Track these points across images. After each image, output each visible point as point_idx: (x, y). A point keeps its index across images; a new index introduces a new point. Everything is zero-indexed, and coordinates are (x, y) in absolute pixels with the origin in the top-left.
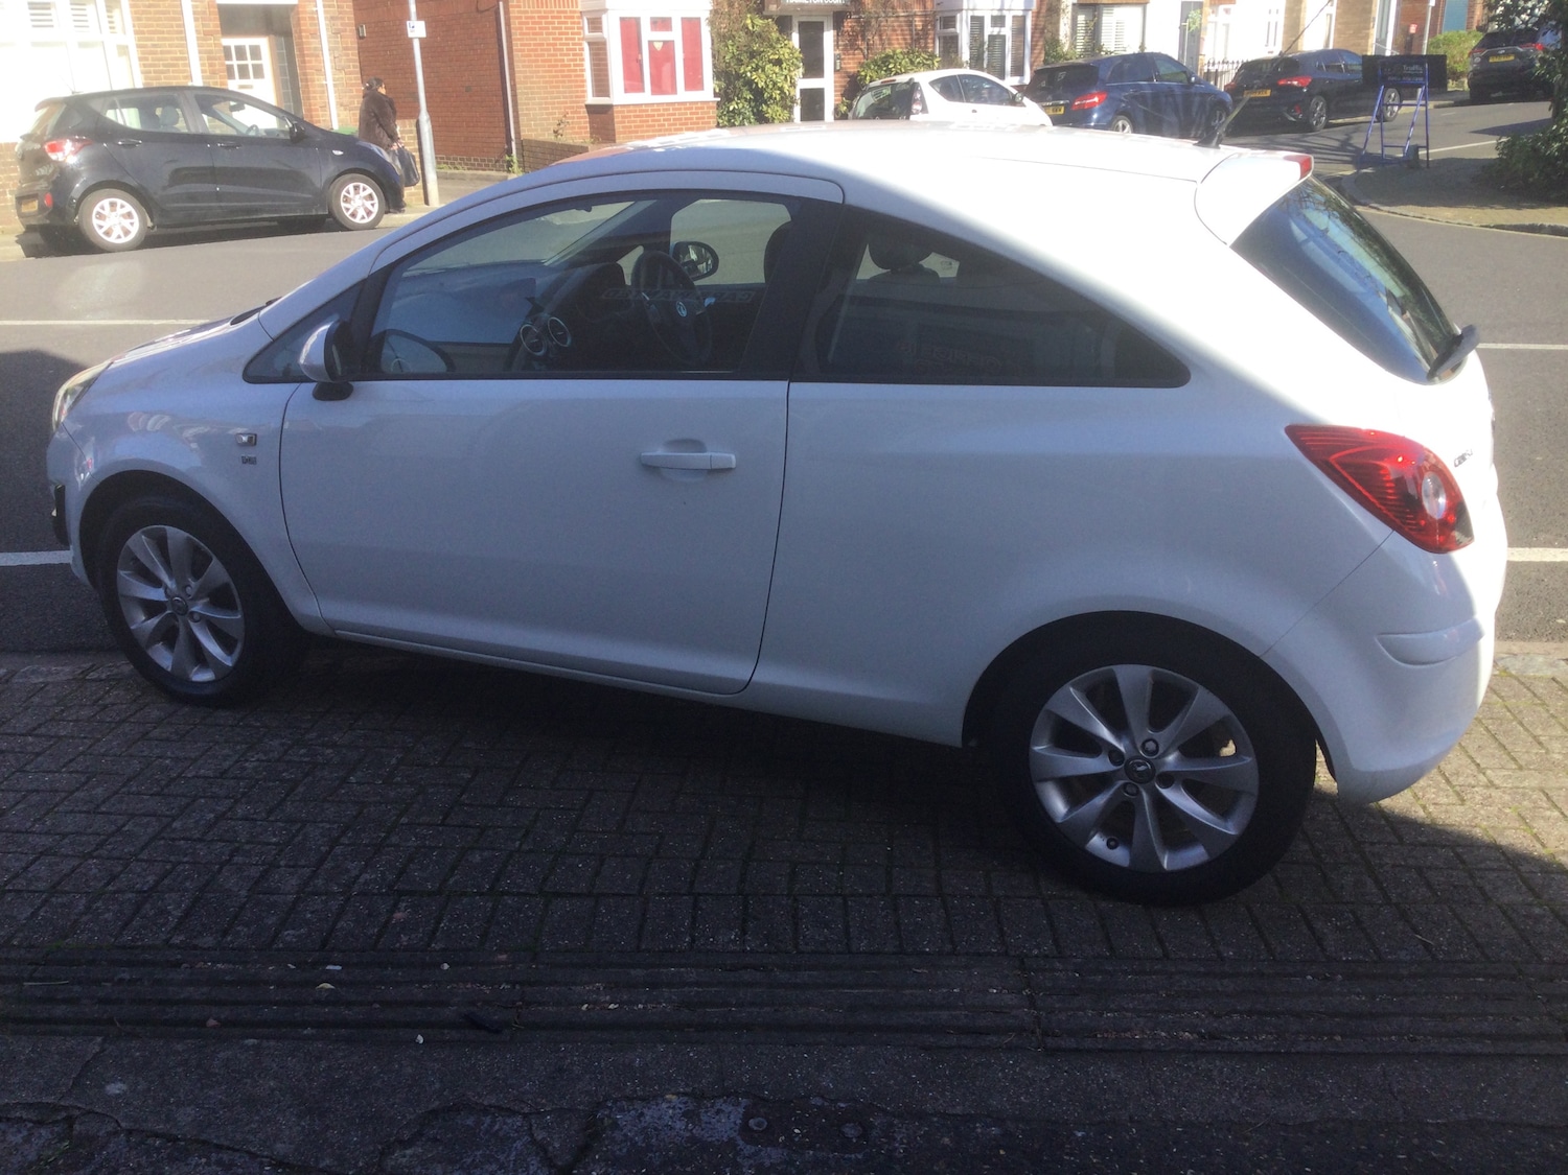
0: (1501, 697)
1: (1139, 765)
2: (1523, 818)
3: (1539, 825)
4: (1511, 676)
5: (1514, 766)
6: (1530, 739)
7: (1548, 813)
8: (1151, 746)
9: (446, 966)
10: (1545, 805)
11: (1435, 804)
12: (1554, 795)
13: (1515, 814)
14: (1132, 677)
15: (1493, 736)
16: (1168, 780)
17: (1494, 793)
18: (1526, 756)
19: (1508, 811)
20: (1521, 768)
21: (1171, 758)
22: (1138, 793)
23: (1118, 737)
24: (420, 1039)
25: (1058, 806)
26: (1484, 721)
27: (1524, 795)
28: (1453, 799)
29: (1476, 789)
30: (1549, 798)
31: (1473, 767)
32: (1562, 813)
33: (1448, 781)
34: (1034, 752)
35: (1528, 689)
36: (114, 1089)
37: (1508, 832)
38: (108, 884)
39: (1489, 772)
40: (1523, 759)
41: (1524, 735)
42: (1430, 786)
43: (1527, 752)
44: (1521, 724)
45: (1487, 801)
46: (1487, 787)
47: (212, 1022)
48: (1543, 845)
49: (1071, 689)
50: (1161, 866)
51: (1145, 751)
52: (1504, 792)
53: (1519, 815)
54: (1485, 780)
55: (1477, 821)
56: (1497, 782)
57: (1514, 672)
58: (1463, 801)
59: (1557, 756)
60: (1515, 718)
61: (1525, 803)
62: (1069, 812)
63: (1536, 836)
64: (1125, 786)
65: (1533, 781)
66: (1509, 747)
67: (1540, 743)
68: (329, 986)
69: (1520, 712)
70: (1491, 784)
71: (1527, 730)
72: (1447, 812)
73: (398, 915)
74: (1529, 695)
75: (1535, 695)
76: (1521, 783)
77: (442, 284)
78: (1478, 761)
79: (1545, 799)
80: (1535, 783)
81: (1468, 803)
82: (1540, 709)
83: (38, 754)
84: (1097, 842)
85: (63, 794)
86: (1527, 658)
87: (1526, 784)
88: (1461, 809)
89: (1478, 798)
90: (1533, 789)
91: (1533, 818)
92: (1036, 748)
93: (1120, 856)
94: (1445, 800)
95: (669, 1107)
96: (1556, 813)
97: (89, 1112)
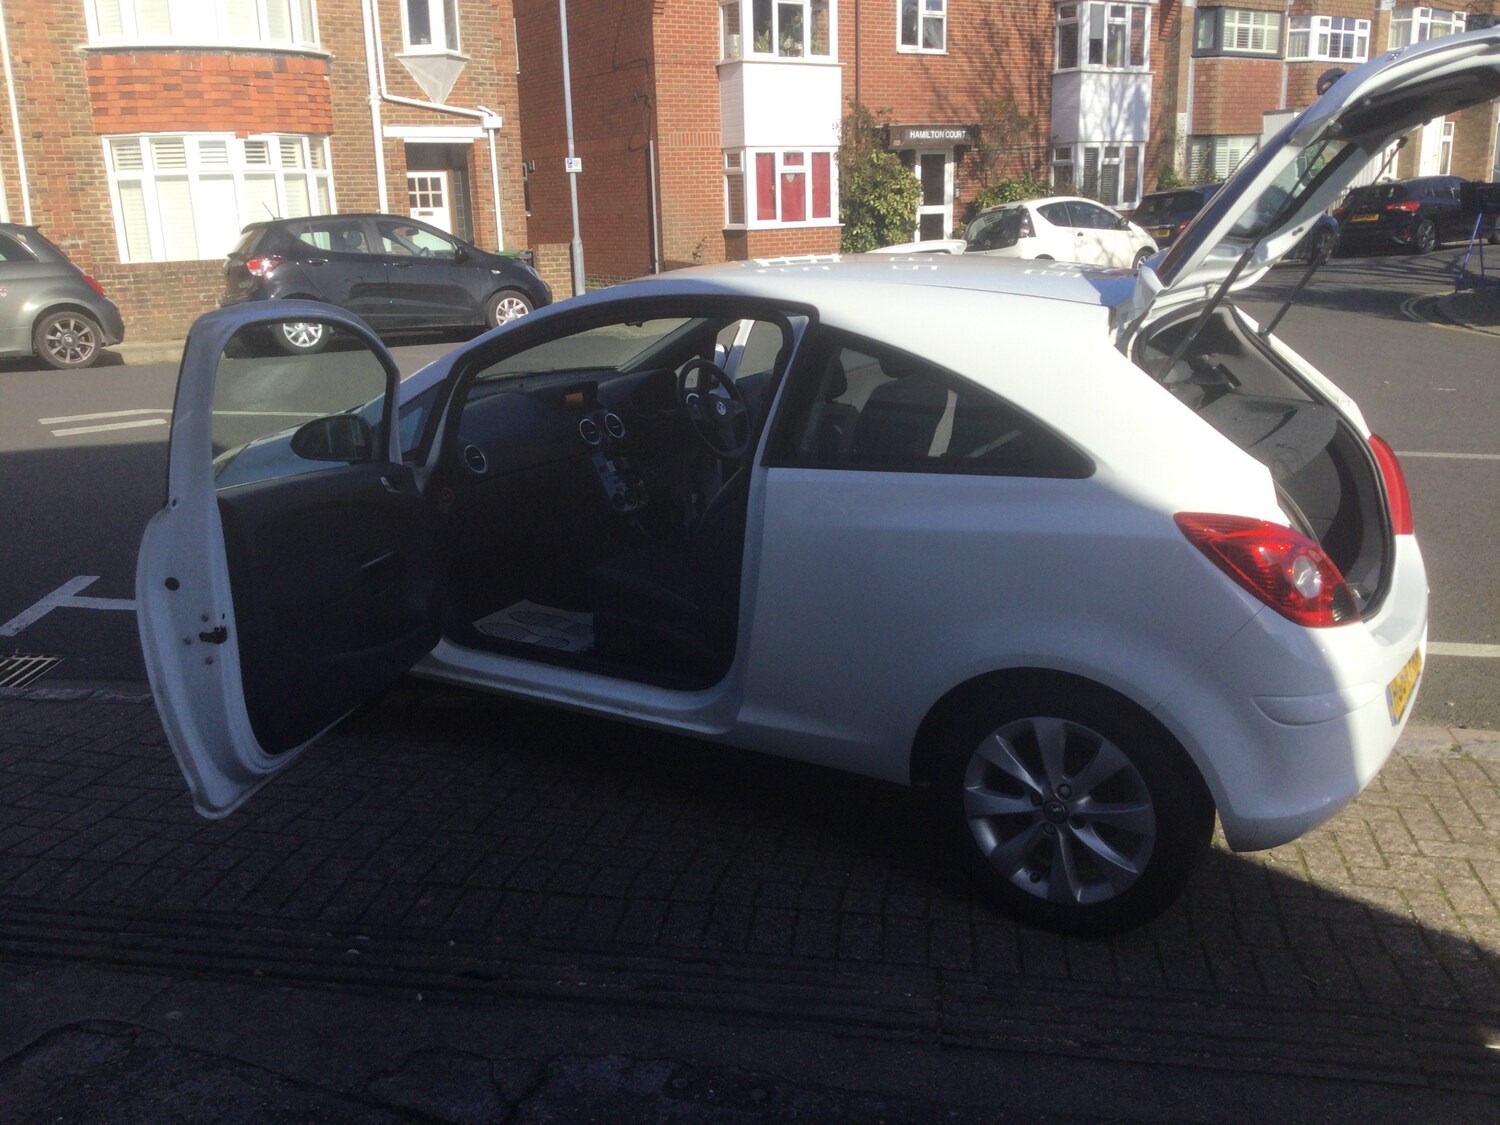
0: (1455, 779)
1: (1055, 807)
2: (1441, 884)
3: (1455, 892)
4: (1472, 760)
5: (1448, 839)
6: (1472, 816)
7: (1467, 881)
8: (1065, 790)
9: (452, 943)
10: (1466, 874)
11: (1361, 867)
12: (1478, 867)
13: (1434, 881)
14: (1048, 728)
15: (1437, 813)
16: (1080, 821)
17: (1420, 861)
18: (1462, 831)
19: (1428, 877)
20: (1453, 841)
21: (1083, 801)
22: (1055, 833)
23: (1038, 782)
24: (420, 997)
25: (990, 840)
26: (1431, 799)
27: (1448, 864)
28: (1379, 863)
29: (1404, 856)
30: (1472, 868)
31: (1407, 837)
32: (1481, 882)
33: (1379, 849)
34: (967, 791)
35: (1485, 773)
36: (171, 1015)
37: (1423, 896)
38: (198, 863)
39: (1421, 843)
40: (1458, 833)
41: (1466, 812)
42: (1360, 851)
43: (1465, 828)
44: (1467, 803)
45: (1413, 867)
46: (1415, 855)
47: (257, 972)
48: (1453, 908)
49: (997, 737)
50: (1075, 899)
51: (1060, 794)
52: (1431, 861)
53: (1439, 881)
54: (1416, 849)
55: (1395, 884)
56: (1426, 851)
57: (1475, 757)
58: (1387, 866)
59: (1492, 833)
60: (1463, 797)
61: (1448, 871)
62: (998, 846)
63: (1449, 901)
64: (1044, 825)
65: (1462, 852)
66: (1448, 822)
67: (1480, 821)
68: (356, 951)
69: (1470, 792)
70: (1420, 853)
71: (1470, 808)
72: (1369, 874)
73: (422, 901)
74: (1485, 777)
75: (1489, 778)
76: (1450, 853)
77: (521, 386)
78: (1414, 833)
79: (1468, 869)
80: (1462, 854)
81: (1392, 869)
82: (1490, 791)
83: (162, 761)
84: (1022, 875)
85: (176, 793)
86: (1493, 745)
87: (1454, 855)
88: (1383, 873)
89: (1403, 864)
90: (1459, 860)
91: (1451, 885)
92: (969, 788)
93: (1040, 889)
94: (1371, 864)
95: (609, 1064)
96: (1475, 882)
97: (151, 1030)
